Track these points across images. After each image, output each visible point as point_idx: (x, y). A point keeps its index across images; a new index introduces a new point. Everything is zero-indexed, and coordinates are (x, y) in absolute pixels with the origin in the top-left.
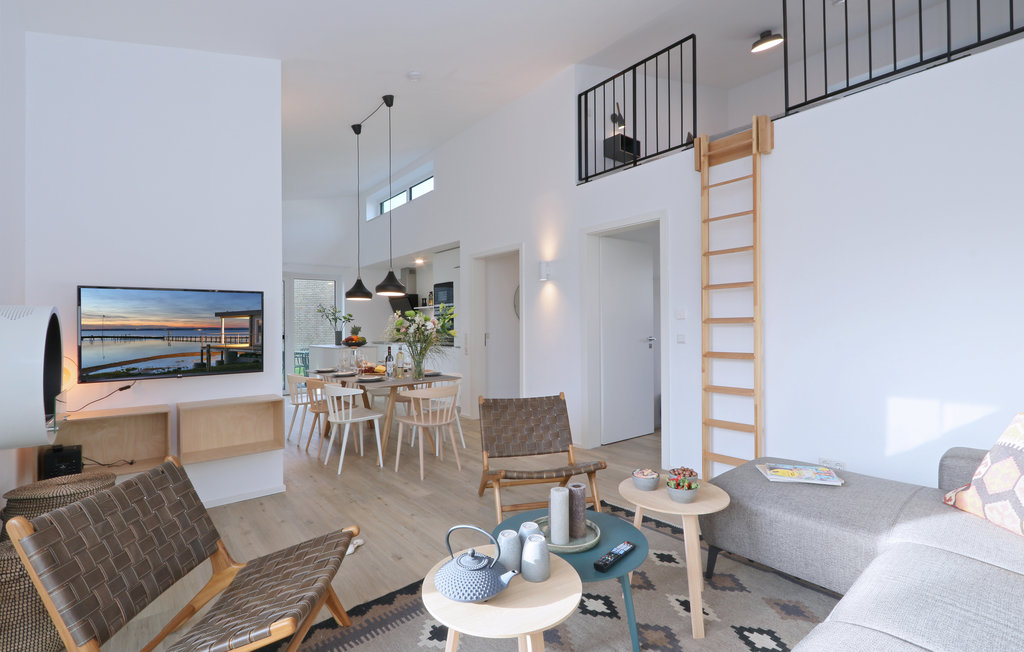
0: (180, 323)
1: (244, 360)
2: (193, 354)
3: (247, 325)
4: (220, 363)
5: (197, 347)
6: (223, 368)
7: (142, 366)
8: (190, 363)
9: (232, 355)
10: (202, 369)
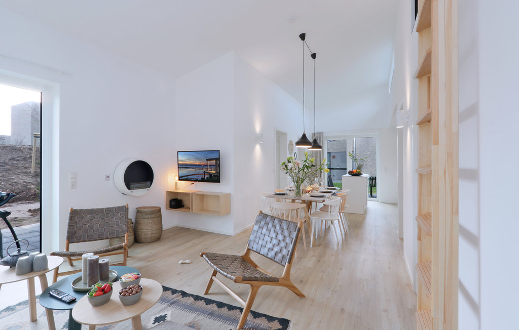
0: (197, 163)
1: (214, 178)
2: (200, 174)
3: (215, 164)
4: (207, 178)
5: (201, 172)
6: (208, 180)
7: (190, 177)
8: (200, 177)
9: (210, 175)
10: (203, 180)
